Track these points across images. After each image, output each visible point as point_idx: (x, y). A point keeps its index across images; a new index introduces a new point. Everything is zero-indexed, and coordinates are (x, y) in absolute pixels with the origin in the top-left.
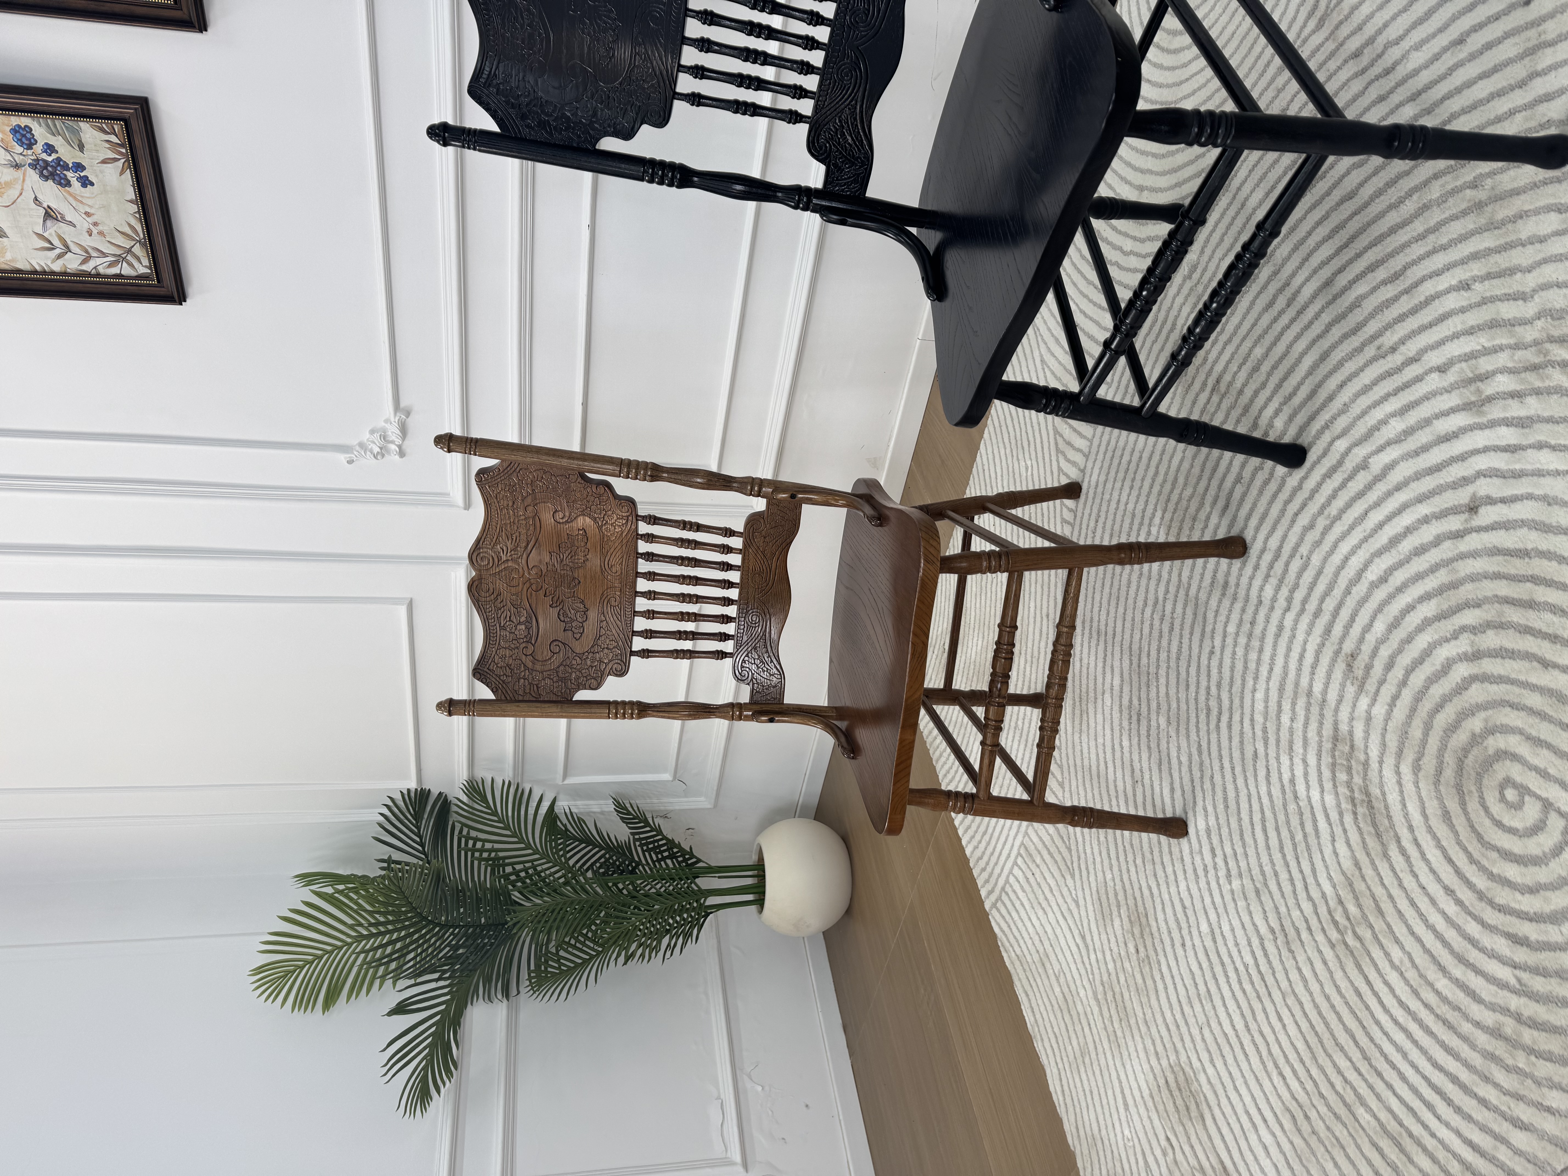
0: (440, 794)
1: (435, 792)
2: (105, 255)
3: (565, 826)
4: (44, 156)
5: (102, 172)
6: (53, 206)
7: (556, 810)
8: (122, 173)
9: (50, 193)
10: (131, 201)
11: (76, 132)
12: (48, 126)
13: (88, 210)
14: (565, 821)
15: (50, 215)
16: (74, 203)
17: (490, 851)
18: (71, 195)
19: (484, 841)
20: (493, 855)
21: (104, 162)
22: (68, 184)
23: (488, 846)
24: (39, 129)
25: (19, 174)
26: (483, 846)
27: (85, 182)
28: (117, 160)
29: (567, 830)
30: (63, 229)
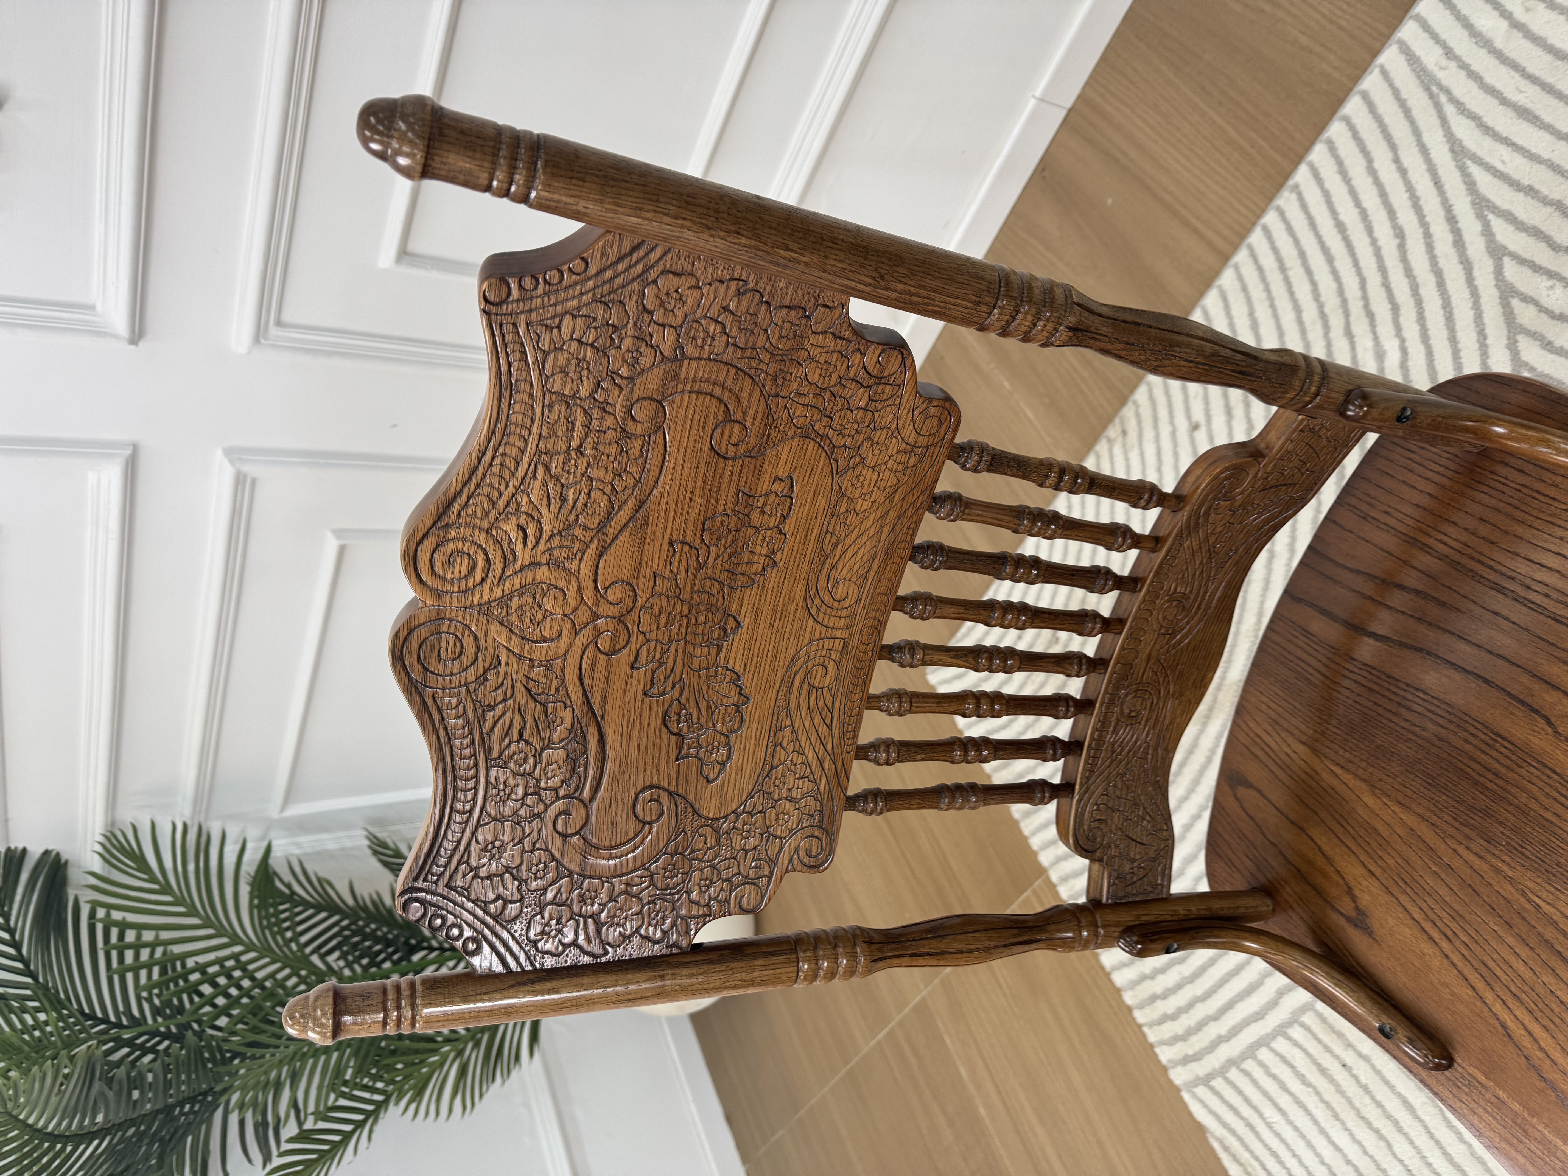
0: (47, 853)
1: (35, 851)
3: (288, 886)
7: (271, 861)
14: (288, 877)
17: (153, 946)
19: (140, 927)
20: (159, 952)
23: (148, 936)
26: (139, 937)
29: (293, 893)
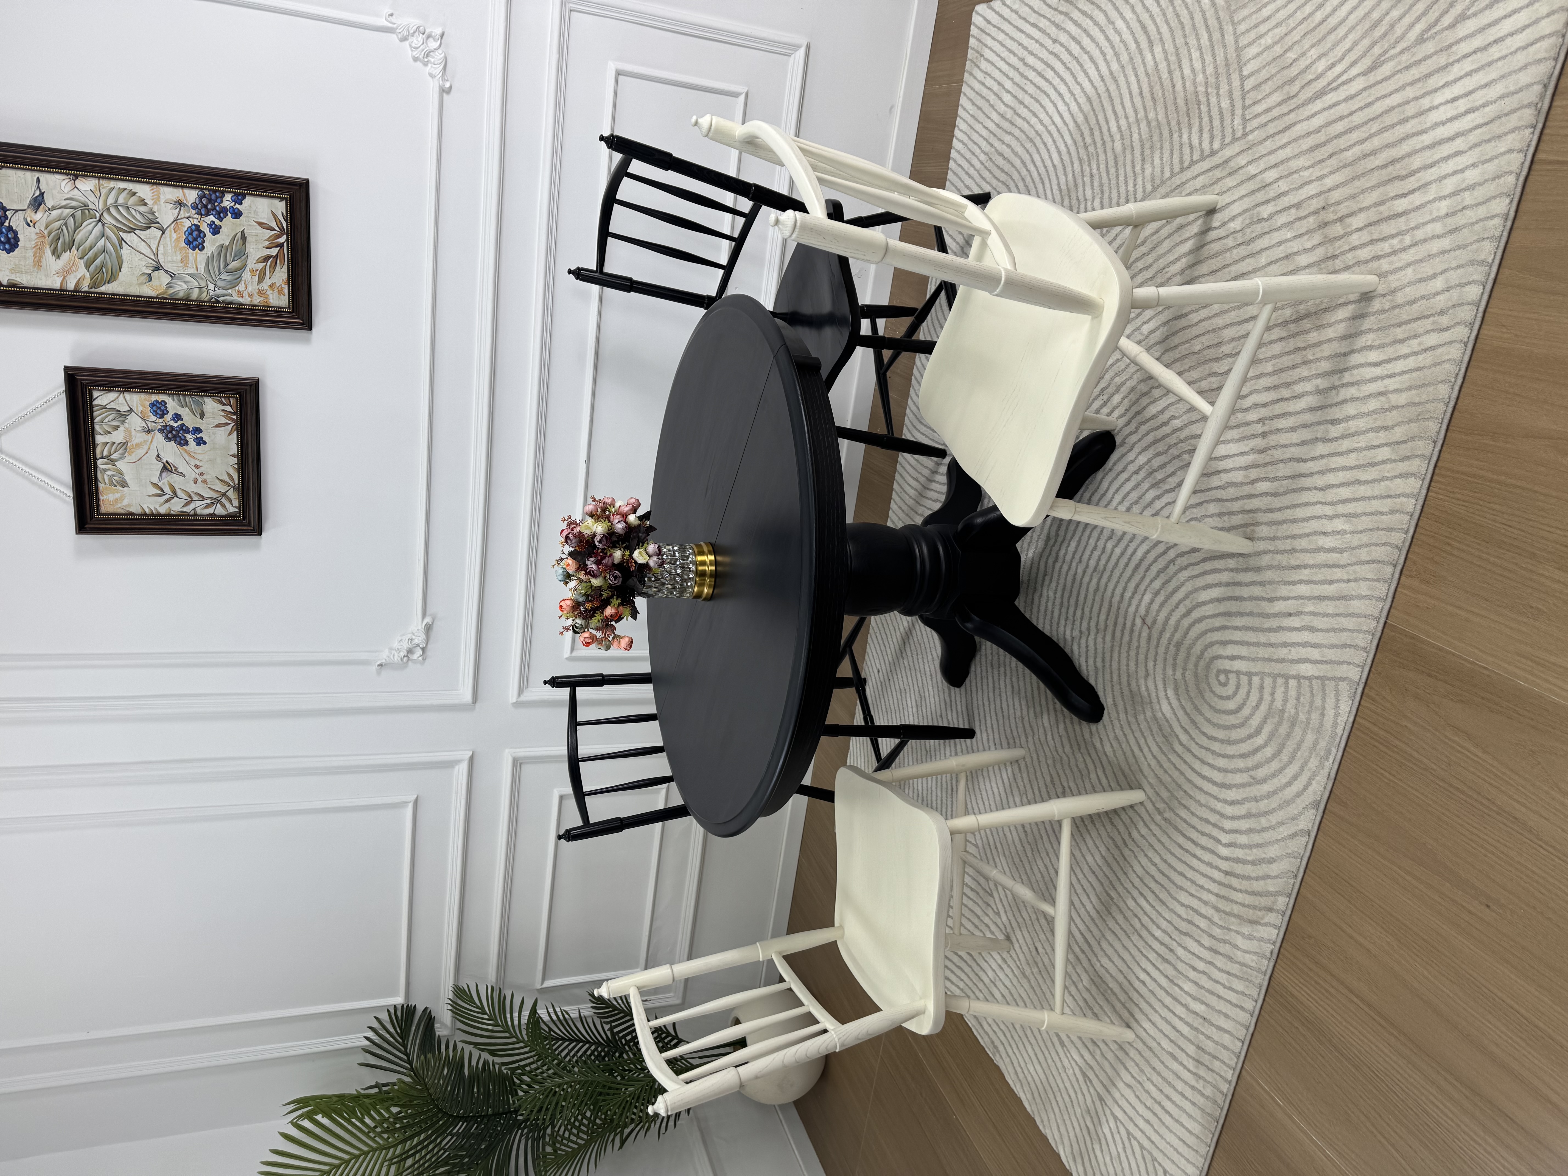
0: (426, 1009)
1: (421, 1007)
2: (204, 498)
3: (549, 1025)
4: (172, 423)
5: (214, 434)
6: (170, 461)
8: (230, 434)
9: (170, 451)
10: (233, 456)
11: (201, 405)
12: (179, 401)
13: (198, 463)
14: (548, 1021)
15: (167, 468)
16: (187, 458)
18: (186, 451)
21: (217, 426)
22: (186, 443)
24: (172, 404)
25: (150, 436)
27: (200, 442)
28: (227, 424)
29: (551, 1029)
30: (174, 479)
